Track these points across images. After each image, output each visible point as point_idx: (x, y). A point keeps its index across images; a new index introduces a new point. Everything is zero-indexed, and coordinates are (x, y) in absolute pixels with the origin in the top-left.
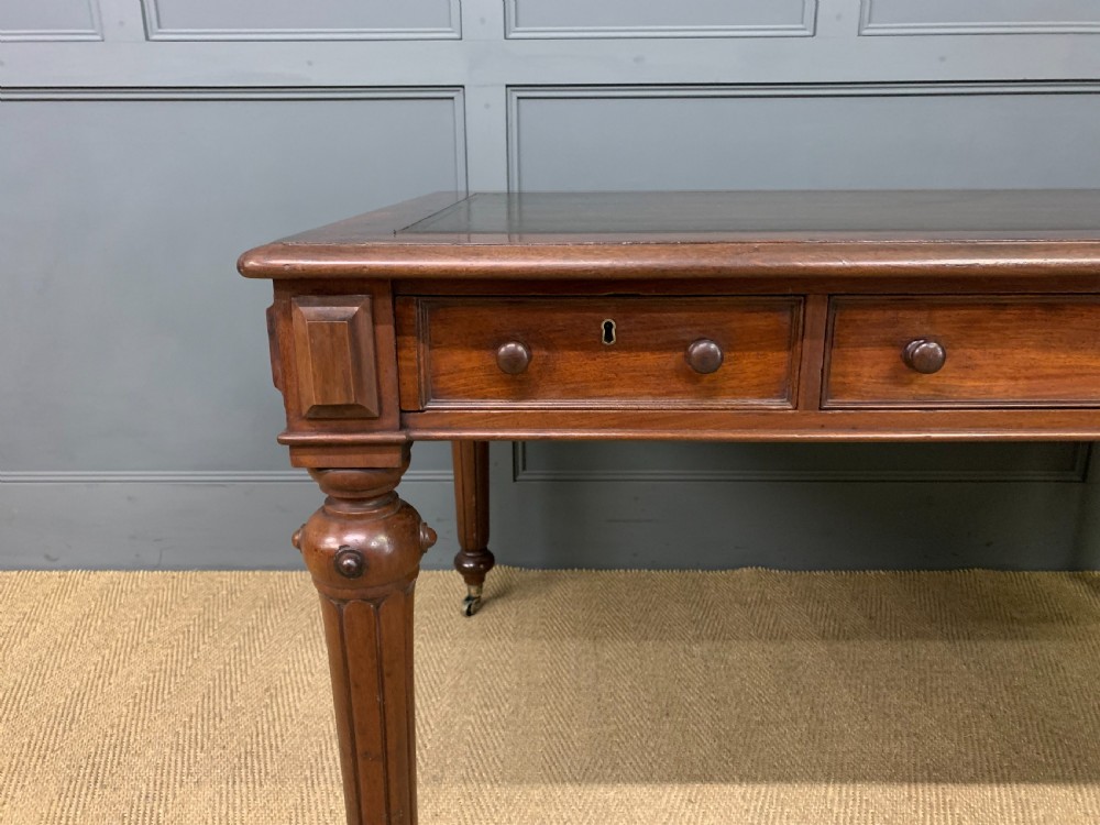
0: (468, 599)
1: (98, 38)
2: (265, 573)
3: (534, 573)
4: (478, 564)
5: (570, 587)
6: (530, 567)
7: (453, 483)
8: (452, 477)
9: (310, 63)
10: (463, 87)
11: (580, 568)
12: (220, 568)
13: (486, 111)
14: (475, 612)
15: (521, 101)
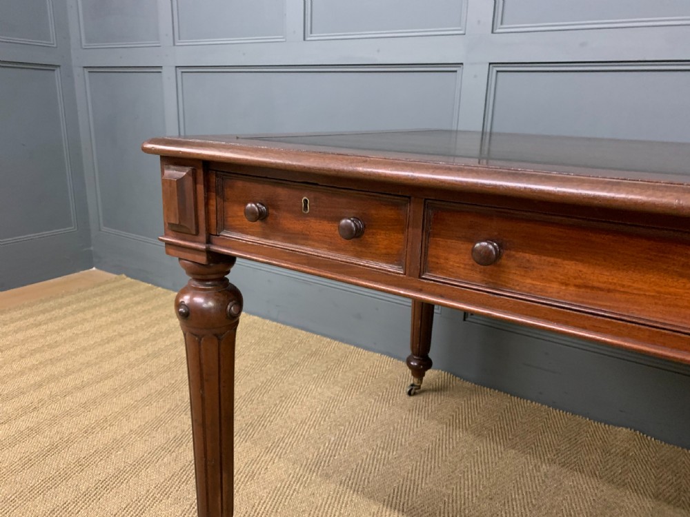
0: (412, 385)
1: (284, 40)
2: (322, 338)
3: (468, 384)
4: (420, 364)
5: (490, 400)
6: (467, 380)
7: (410, 308)
8: (411, 304)
9: (378, 51)
10: (462, 64)
11: (500, 390)
12: (303, 328)
13: (473, 80)
14: (415, 394)
15: (499, 73)
